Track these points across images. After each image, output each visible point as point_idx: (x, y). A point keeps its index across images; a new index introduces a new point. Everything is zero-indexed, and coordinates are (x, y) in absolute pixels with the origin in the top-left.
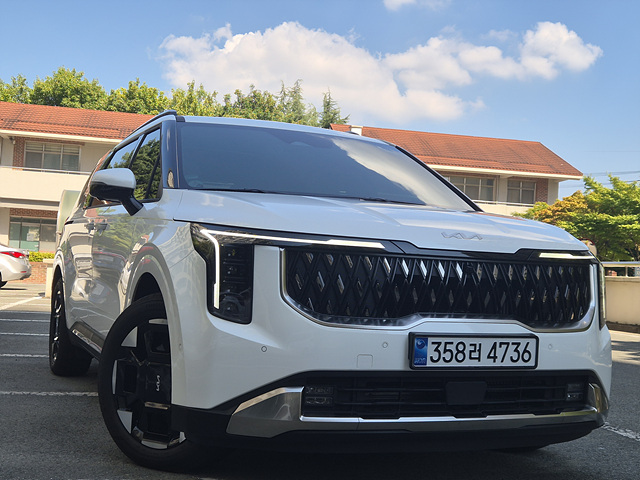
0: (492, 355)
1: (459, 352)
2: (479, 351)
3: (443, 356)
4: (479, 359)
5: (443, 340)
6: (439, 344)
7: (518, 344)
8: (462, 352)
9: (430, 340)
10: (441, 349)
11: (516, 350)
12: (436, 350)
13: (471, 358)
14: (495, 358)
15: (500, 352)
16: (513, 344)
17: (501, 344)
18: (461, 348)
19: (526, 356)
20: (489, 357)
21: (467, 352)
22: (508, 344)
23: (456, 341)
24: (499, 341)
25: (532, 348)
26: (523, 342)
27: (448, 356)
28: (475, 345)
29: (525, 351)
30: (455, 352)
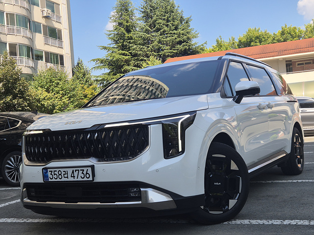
0: (73, 175)
1: (59, 175)
2: (67, 174)
3: (54, 176)
4: (67, 177)
5: (53, 170)
6: (52, 171)
7: (83, 170)
8: (61, 174)
9: (49, 170)
10: (53, 174)
11: (83, 173)
12: (51, 174)
13: (65, 177)
14: (74, 177)
15: (76, 174)
16: (81, 170)
17: (76, 170)
18: (60, 173)
19: (88, 176)
20: (71, 177)
21: (62, 175)
22: (78, 170)
23: (58, 170)
24: (74, 169)
25: (90, 172)
26: (85, 169)
27: (55, 176)
28: (65, 171)
29: (87, 173)
30: (58, 175)
